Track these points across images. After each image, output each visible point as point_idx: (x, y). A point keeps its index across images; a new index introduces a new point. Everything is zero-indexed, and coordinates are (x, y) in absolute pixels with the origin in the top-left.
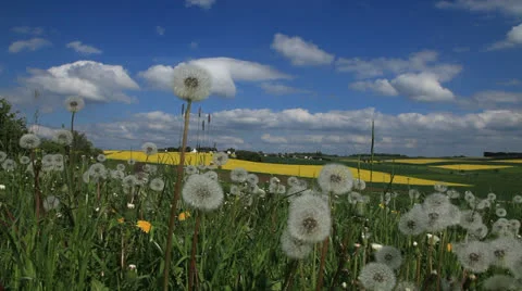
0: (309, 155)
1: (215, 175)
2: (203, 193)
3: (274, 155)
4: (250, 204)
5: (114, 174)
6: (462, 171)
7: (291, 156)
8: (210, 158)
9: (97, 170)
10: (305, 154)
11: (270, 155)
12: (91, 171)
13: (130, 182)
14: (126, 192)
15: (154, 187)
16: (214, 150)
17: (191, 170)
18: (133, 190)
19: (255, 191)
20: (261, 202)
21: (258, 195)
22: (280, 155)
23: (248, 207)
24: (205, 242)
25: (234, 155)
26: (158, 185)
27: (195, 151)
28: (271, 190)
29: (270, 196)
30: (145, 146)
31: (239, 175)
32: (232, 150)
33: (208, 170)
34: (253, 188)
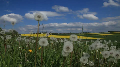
0: (68, 33)
1: (47, 39)
2: (43, 42)
3: (61, 34)
4: (55, 45)
5: (23, 39)
6: (103, 36)
7: (64, 34)
8: (45, 35)
9: (19, 39)
10: (67, 33)
11: (59, 34)
12: (18, 39)
13: (27, 41)
14: (26, 43)
16: (46, 33)
17: (41, 37)
18: (28, 43)
19: (56, 42)
20: (58, 44)
21: (57, 43)
22: (62, 33)
23: (55, 46)
24: (45, 54)
25: (51, 34)
26: (33, 41)
27: (42, 33)
28: (60, 42)
29: (59, 43)
30: (30, 33)
31: (52, 38)
32: (51, 33)
33: (45, 37)
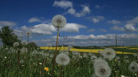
0: (93, 47)
1: (68, 53)
4: (78, 61)
5: (40, 53)
7: (88, 47)
8: (66, 48)
9: (35, 52)
11: (82, 47)
12: (33, 52)
13: (44, 55)
14: (44, 58)
15: (51, 57)
16: (68, 46)
17: (61, 51)
20: (81, 60)
21: (80, 58)
22: (85, 47)
23: (78, 62)
25: (73, 47)
26: (52, 56)
27: (63, 46)
28: (84, 57)
29: (84, 58)
30: (48, 45)
31: (75, 53)
32: (72, 46)
33: (66, 51)
34: (79, 56)
